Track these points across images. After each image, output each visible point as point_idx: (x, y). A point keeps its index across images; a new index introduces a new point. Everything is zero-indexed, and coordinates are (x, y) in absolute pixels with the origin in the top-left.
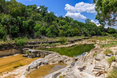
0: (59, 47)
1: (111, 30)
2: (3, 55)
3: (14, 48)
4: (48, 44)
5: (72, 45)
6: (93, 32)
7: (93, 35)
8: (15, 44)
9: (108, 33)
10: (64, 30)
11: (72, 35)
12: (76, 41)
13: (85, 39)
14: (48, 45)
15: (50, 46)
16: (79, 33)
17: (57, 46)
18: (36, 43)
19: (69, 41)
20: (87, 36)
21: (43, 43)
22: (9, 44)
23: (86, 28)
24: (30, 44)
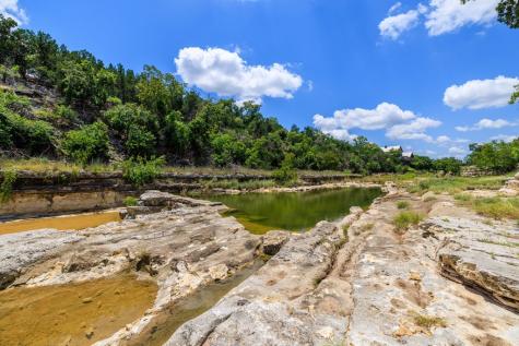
0: (267, 191)
1: (421, 162)
2: (66, 208)
3: (114, 189)
4: (236, 181)
5: (310, 188)
6: (375, 163)
7: (374, 171)
8: (119, 176)
9: (413, 166)
10: (298, 154)
11: (318, 165)
12: (326, 179)
13: (352, 177)
14: (233, 185)
15: (240, 189)
16: (336, 164)
17: (262, 190)
18: (198, 178)
19: (304, 178)
20: (359, 172)
21: (219, 179)
22: (95, 174)
23: (356, 154)
24: (177, 179)
